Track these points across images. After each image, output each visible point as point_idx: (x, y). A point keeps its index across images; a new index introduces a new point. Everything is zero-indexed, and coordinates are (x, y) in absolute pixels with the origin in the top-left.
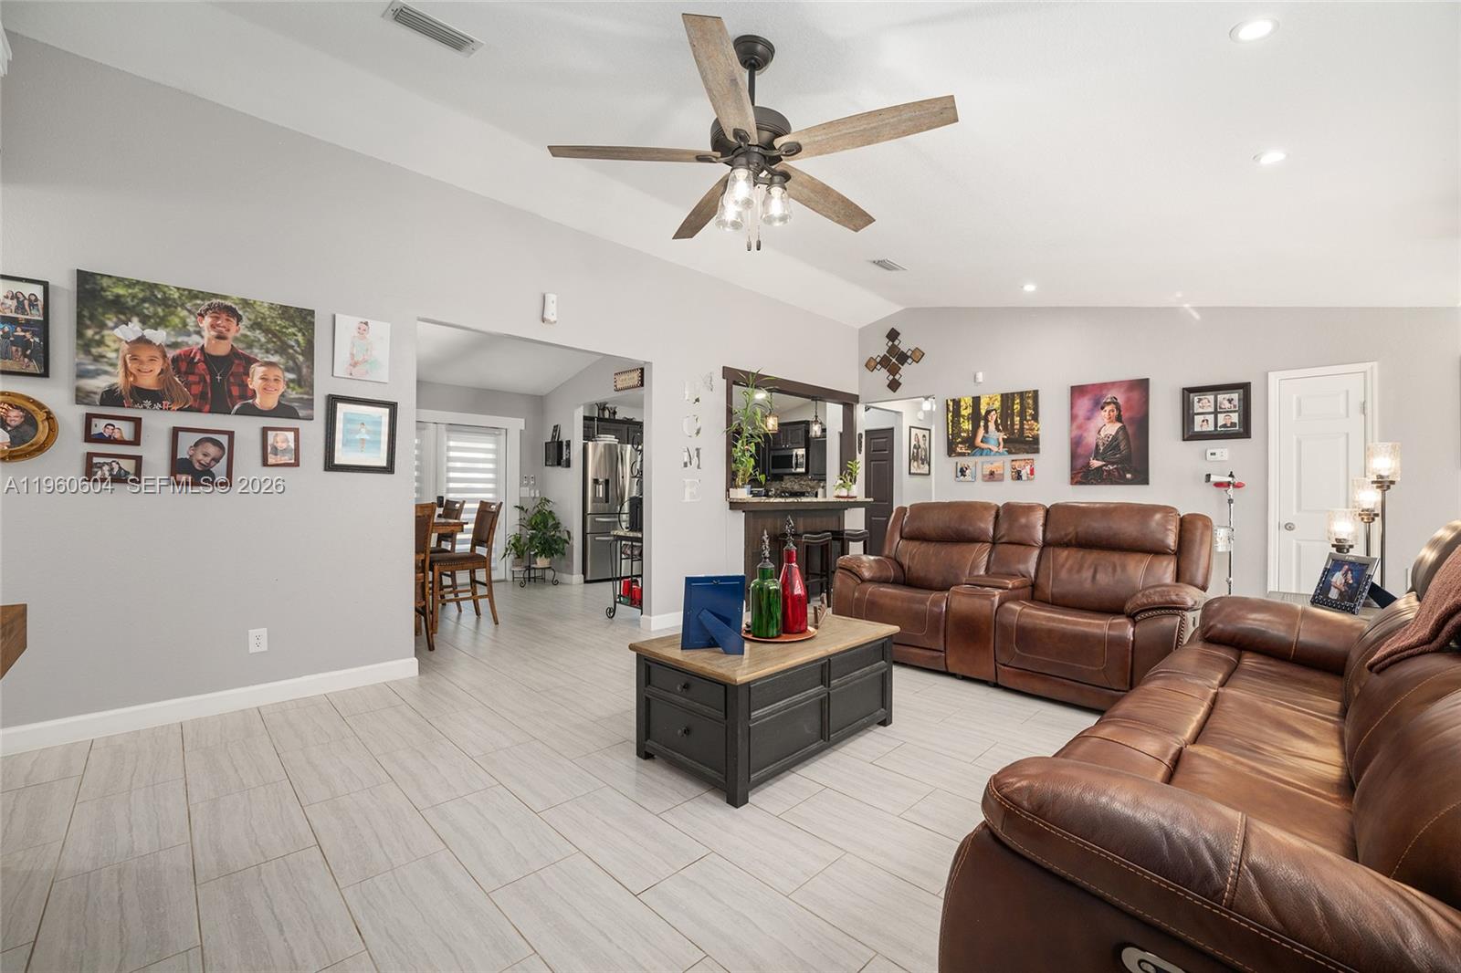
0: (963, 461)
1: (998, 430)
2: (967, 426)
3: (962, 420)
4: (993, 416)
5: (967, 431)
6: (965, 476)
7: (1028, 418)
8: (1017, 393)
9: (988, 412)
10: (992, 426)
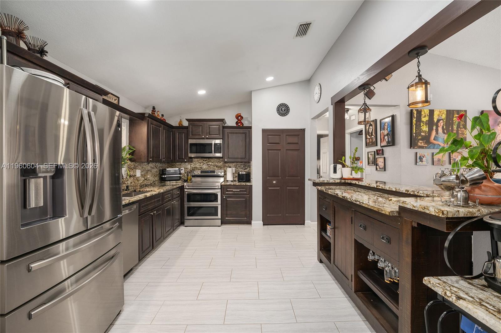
0: (420, 152)
1: (444, 133)
2: (425, 128)
3: (422, 124)
4: (441, 124)
5: (425, 132)
6: (422, 161)
7: (461, 126)
8: (455, 110)
9: (438, 121)
10: (440, 130)
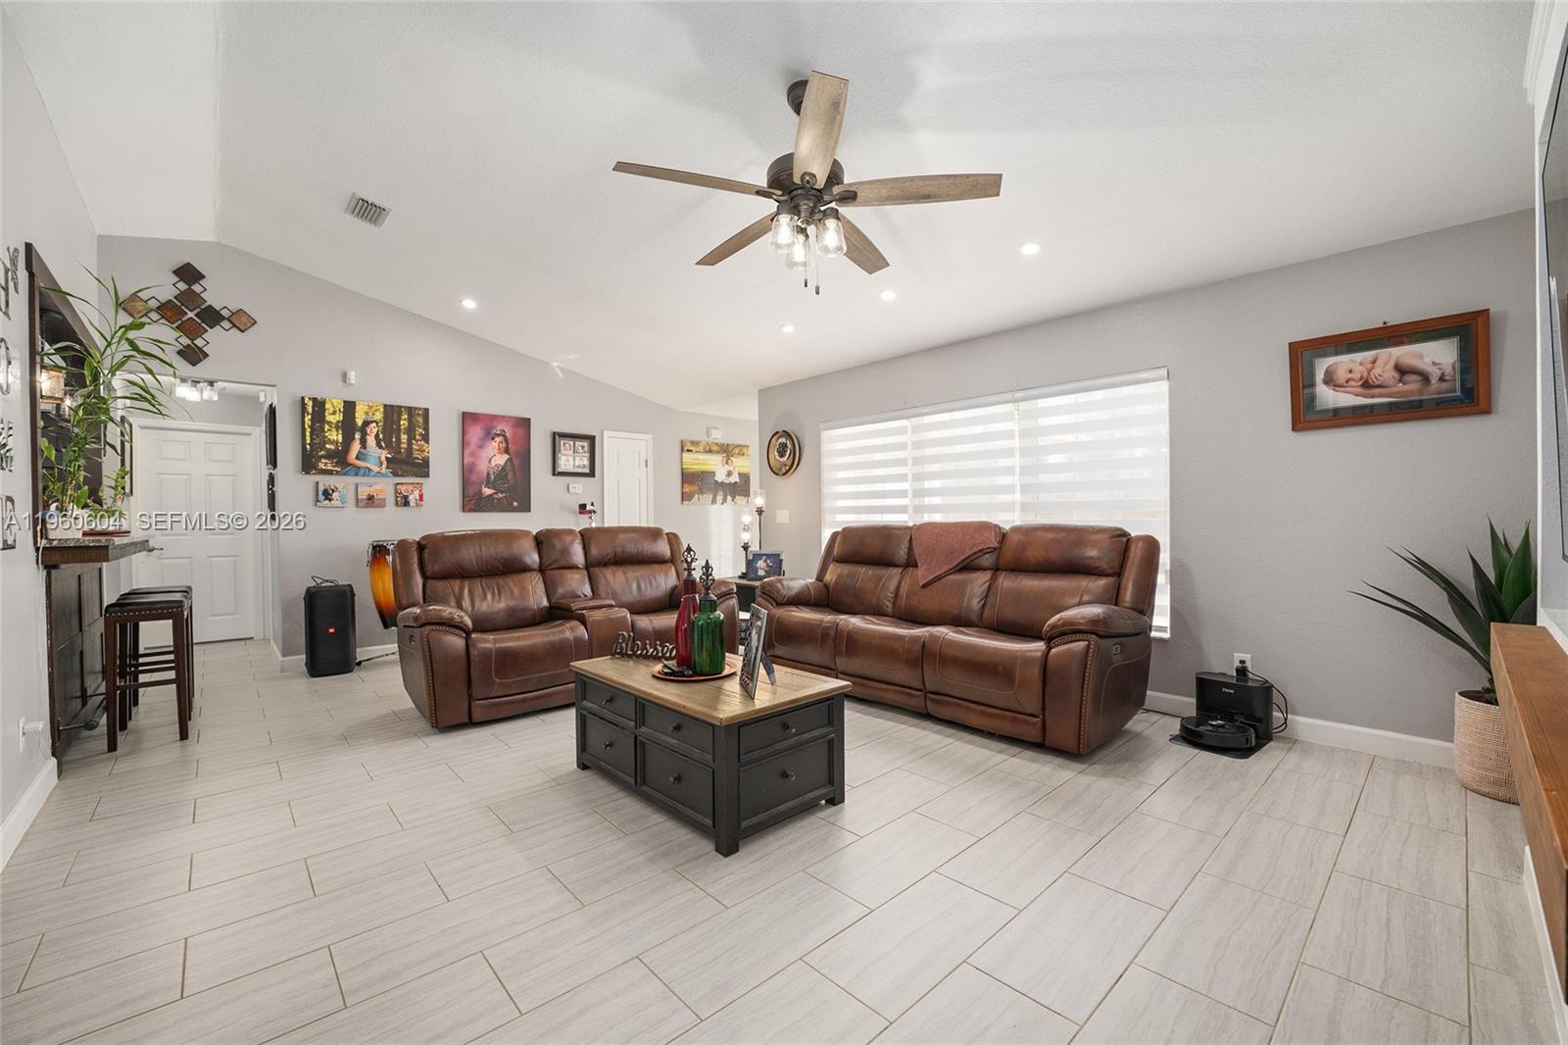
0: (326, 481)
1: (381, 447)
2: (335, 436)
3: (327, 427)
4: (373, 429)
5: (336, 443)
6: (330, 500)
7: (417, 437)
8: (405, 407)
9: (366, 423)
10: (371, 441)
